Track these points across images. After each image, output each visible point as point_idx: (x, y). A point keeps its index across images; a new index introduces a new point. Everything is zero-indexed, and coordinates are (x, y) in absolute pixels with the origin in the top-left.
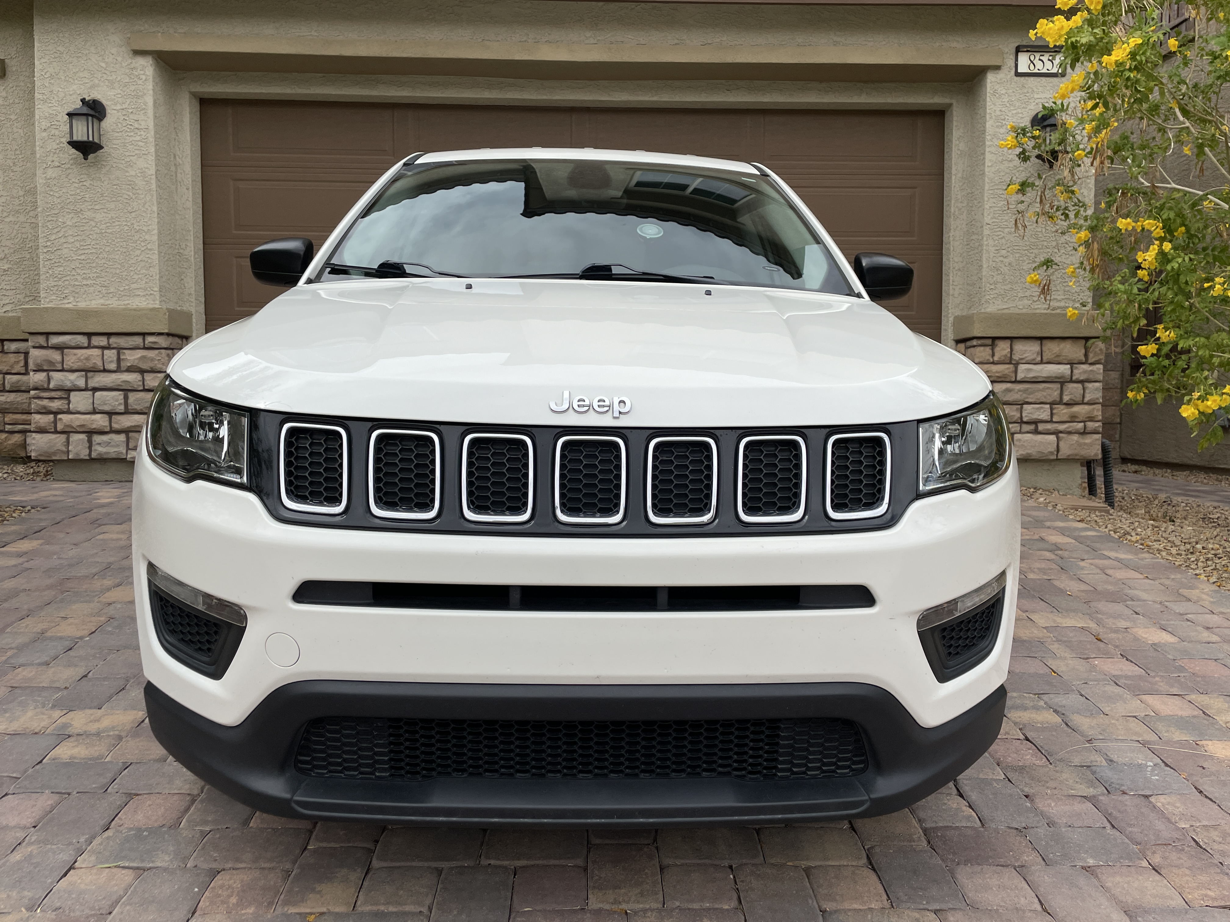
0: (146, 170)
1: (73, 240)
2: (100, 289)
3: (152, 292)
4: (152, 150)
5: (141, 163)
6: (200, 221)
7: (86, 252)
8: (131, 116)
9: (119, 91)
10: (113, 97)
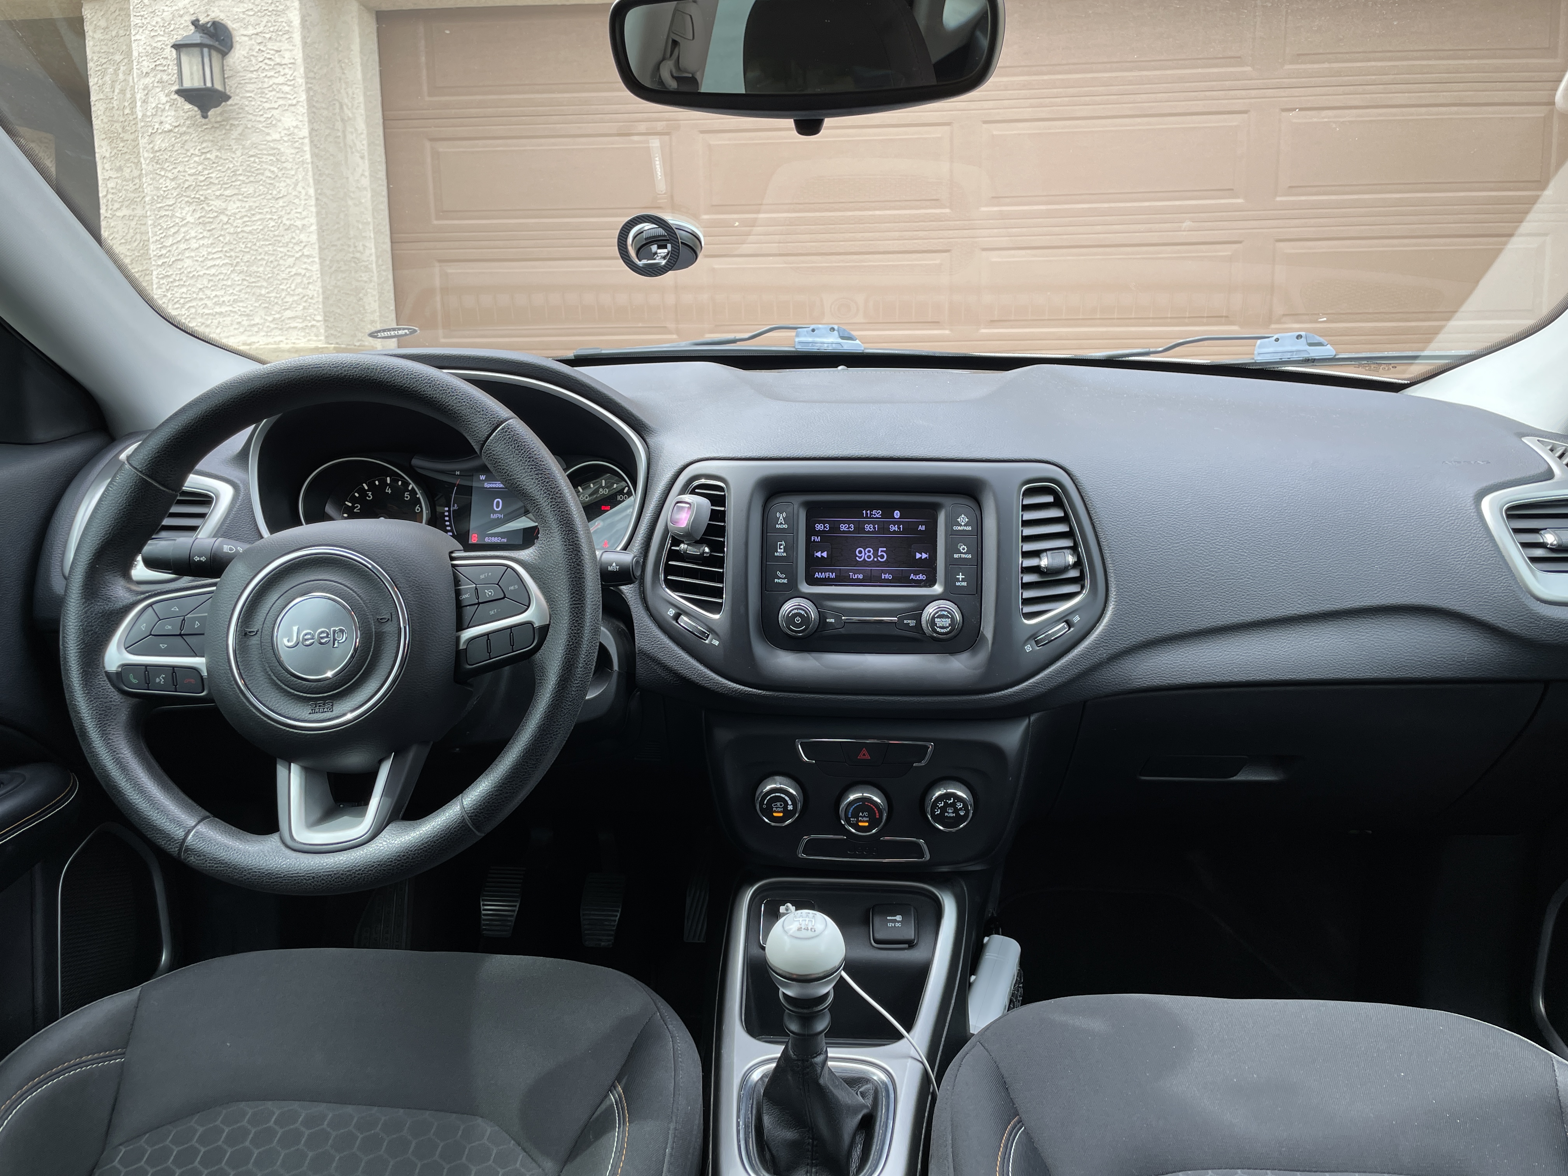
0: (296, 131)
1: (197, 245)
2: (240, 320)
3: (314, 323)
4: (303, 97)
5: (289, 121)
6: (384, 206)
7: (217, 262)
8: (270, 45)
9: (251, 6)
10: (241, 16)
